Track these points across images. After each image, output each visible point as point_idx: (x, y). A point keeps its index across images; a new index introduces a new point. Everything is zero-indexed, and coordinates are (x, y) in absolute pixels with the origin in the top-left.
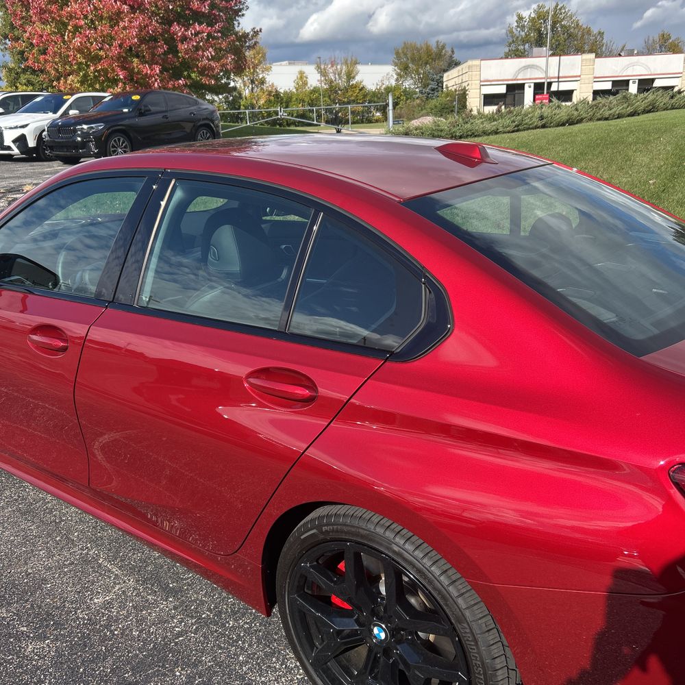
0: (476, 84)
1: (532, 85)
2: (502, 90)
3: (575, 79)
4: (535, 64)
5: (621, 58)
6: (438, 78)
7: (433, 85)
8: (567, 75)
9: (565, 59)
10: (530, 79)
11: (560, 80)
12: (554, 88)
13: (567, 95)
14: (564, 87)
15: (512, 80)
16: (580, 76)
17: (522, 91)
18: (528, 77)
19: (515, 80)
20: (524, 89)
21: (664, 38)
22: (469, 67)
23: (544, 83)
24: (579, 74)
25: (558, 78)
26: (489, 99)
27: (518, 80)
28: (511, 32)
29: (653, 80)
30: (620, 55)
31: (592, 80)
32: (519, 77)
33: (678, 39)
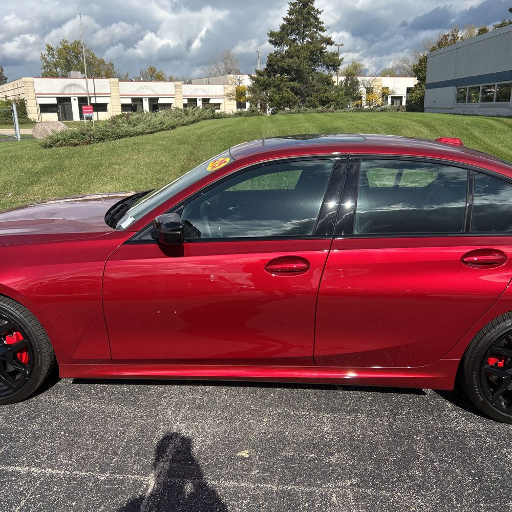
0: (32, 96)
1: (77, 99)
2: (54, 101)
3: (107, 95)
4: (77, 83)
5: (132, 83)
8: (101, 92)
9: (98, 81)
10: (74, 94)
11: (96, 96)
12: (93, 101)
13: (102, 107)
14: (100, 101)
15: (60, 94)
16: (110, 94)
17: (69, 103)
18: (73, 93)
19: (62, 94)
20: (70, 101)
21: (153, 71)
22: (24, 82)
23: (86, 97)
24: (109, 92)
25: (95, 94)
26: (45, 108)
27: (65, 94)
28: (44, 58)
29: (157, 99)
30: (132, 81)
31: (119, 97)
32: (65, 93)
33: (161, 71)
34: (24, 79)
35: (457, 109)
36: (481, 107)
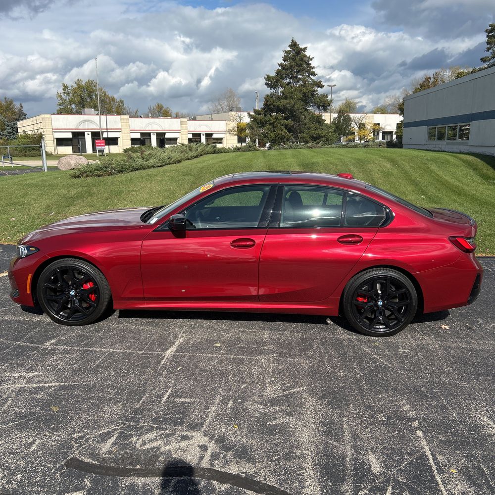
0: (49, 131)
1: (90, 133)
2: (69, 136)
3: (118, 130)
4: (91, 119)
5: (141, 119)
6: (13, 125)
7: (9, 129)
8: (113, 128)
9: (109, 117)
10: (88, 129)
11: (108, 131)
12: (105, 135)
13: (113, 141)
14: (112, 135)
15: (75, 129)
16: (121, 129)
17: (83, 137)
18: (87, 128)
19: (77, 129)
20: (84, 136)
21: (160, 107)
22: (43, 119)
23: (99, 132)
24: (120, 128)
25: (107, 129)
26: (61, 142)
27: (79, 129)
28: (60, 96)
29: (164, 134)
30: (141, 117)
31: (129, 132)
32: (79, 128)
33: (168, 108)
34: (43, 116)
35: (428, 146)
36: (447, 144)
